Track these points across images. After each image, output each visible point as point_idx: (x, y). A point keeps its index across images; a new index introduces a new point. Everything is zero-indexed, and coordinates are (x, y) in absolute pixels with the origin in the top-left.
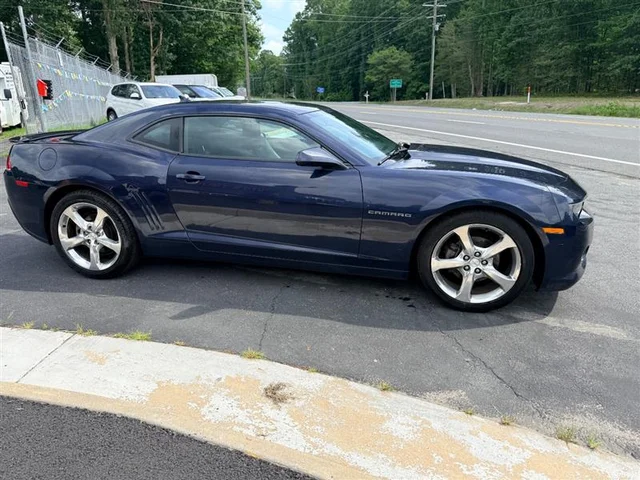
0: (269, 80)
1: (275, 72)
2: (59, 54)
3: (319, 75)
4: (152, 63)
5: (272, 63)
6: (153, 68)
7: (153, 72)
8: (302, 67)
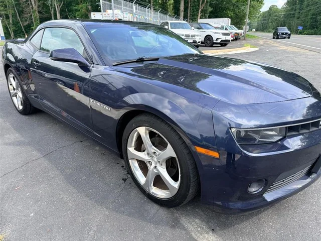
0: (272, 22)
1: (276, 18)
2: (134, 7)
3: (303, 19)
4: (199, 13)
5: (275, 12)
6: (199, 15)
7: (199, 17)
8: (294, 14)
